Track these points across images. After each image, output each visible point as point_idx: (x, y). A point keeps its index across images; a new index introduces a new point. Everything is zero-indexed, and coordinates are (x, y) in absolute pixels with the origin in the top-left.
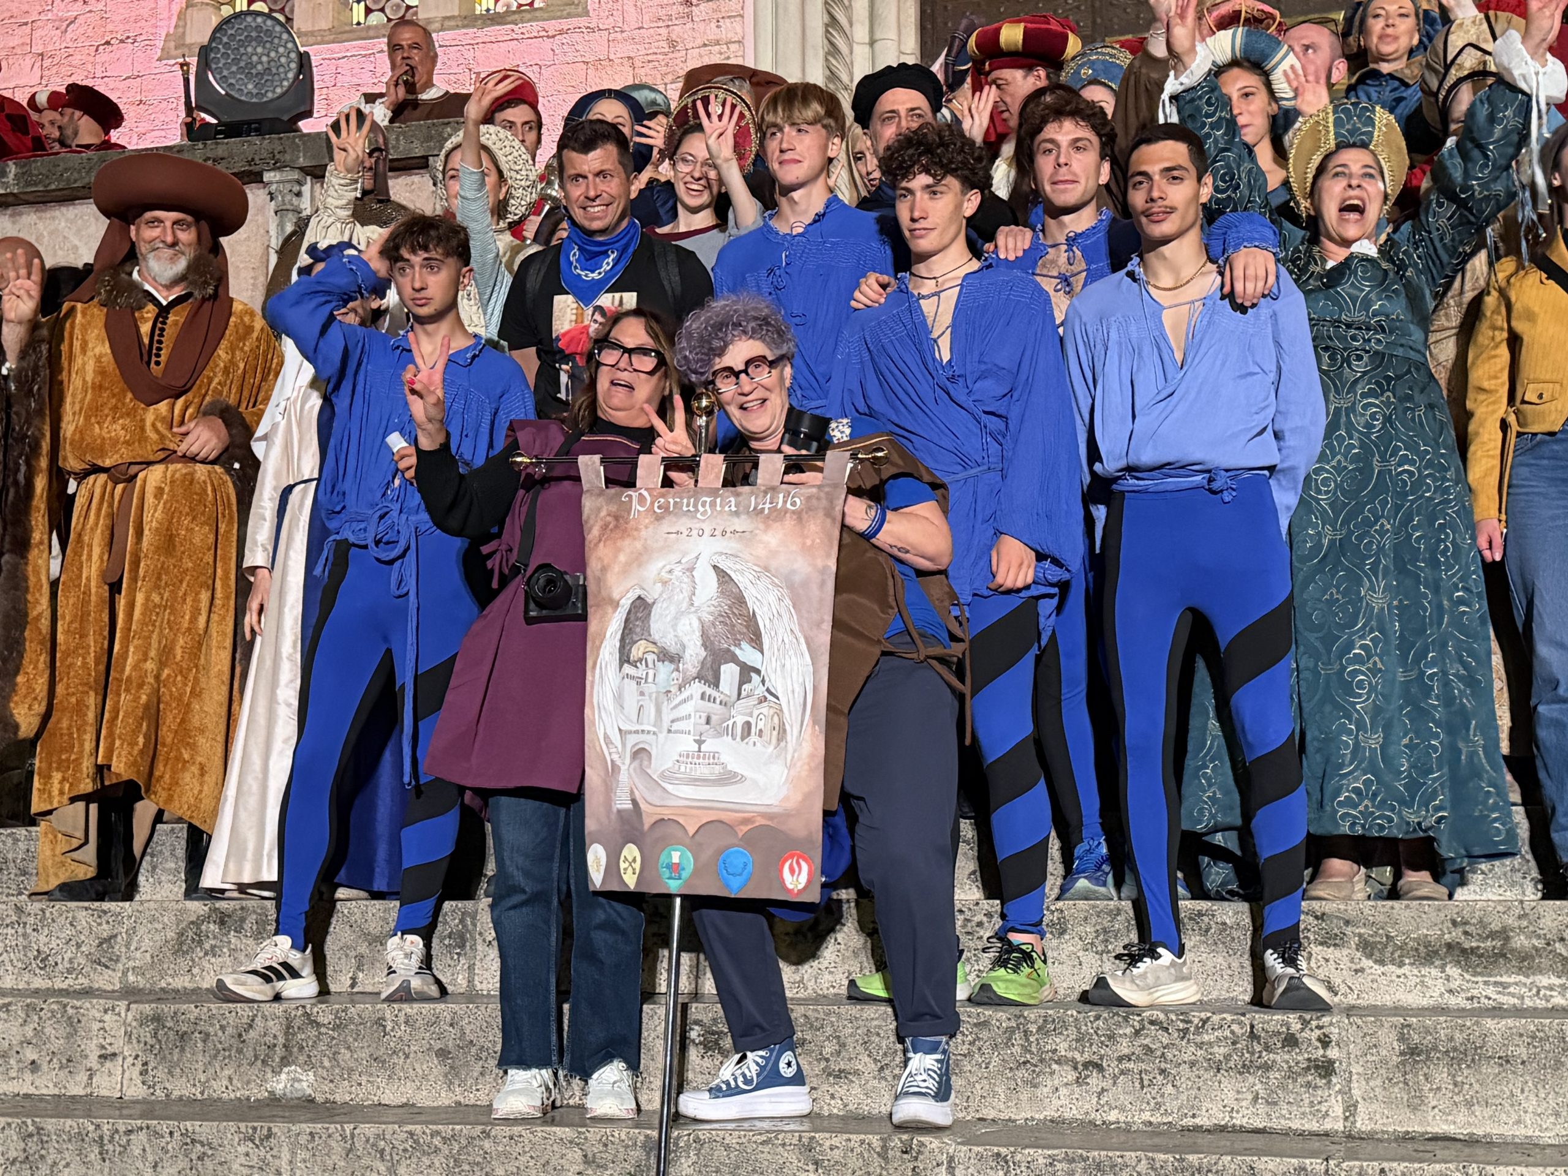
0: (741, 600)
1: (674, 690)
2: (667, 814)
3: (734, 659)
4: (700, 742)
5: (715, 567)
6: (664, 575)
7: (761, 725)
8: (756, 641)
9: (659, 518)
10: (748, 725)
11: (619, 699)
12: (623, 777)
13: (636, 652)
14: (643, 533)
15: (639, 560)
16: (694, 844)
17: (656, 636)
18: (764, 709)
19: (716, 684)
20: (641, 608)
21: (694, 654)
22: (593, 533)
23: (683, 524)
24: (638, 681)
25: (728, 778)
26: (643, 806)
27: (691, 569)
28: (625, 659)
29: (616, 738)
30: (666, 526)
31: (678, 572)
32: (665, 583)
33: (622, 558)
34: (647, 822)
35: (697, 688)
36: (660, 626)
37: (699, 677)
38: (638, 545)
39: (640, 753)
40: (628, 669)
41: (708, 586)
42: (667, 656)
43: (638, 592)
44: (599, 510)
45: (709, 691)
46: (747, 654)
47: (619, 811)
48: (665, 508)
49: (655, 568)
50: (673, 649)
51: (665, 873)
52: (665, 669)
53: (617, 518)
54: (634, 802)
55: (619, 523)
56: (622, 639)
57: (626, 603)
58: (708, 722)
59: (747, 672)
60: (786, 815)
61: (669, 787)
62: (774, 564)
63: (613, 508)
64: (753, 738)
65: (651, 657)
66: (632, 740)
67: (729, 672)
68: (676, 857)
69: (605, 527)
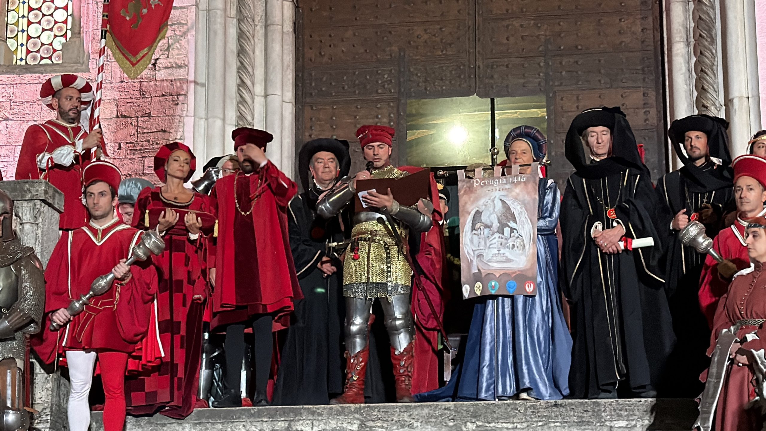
0: (509, 209)
1: (490, 236)
2: (489, 272)
3: (509, 226)
4: (499, 251)
5: (501, 200)
6: (485, 203)
7: (517, 245)
8: (515, 221)
9: (482, 187)
10: (513, 245)
11: (472, 241)
12: (475, 263)
13: (477, 227)
14: (478, 192)
15: (477, 199)
16: (498, 280)
17: (483, 221)
18: (518, 240)
19: (503, 234)
20: (478, 213)
21: (496, 225)
22: (461, 193)
23: (490, 188)
24: (478, 235)
25: (508, 261)
26: (482, 271)
27: (493, 201)
28: (473, 229)
29: (471, 253)
30: (485, 189)
31: (489, 201)
32: (486, 205)
33: (472, 199)
34: (483, 275)
35: (497, 235)
36: (484, 218)
37: (498, 232)
38: (476, 195)
39: (480, 256)
40: (474, 232)
41: (499, 205)
42: (487, 226)
43: (477, 209)
44: (464, 185)
45: (501, 236)
46: (512, 224)
47: (474, 273)
48: (484, 183)
49: (481, 202)
50: (489, 224)
51: (490, 289)
52: (486, 231)
53: (469, 188)
54: (479, 270)
55: (470, 190)
56: (472, 223)
57: (473, 213)
58: (501, 245)
59: (512, 230)
60: (527, 270)
61: (489, 264)
62: (518, 198)
63: (468, 185)
64: (515, 248)
65: (482, 227)
66: (476, 252)
67: (507, 230)
68: (493, 284)
69: (465, 191)
